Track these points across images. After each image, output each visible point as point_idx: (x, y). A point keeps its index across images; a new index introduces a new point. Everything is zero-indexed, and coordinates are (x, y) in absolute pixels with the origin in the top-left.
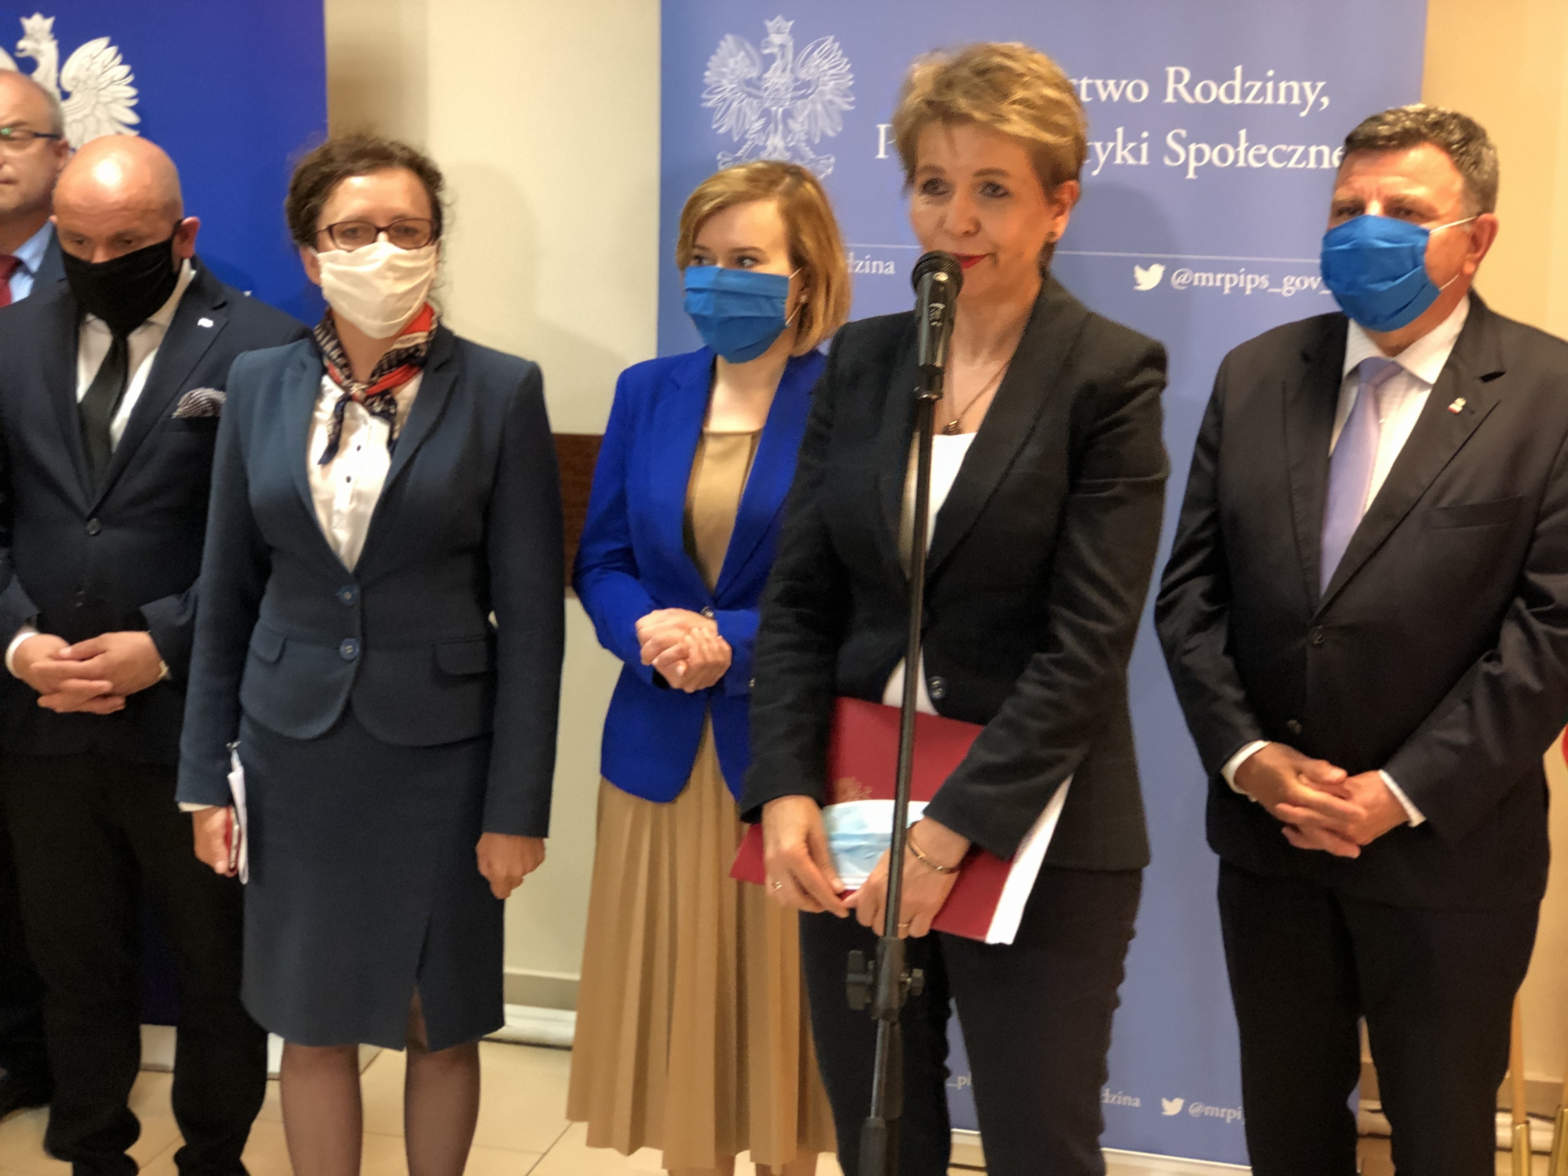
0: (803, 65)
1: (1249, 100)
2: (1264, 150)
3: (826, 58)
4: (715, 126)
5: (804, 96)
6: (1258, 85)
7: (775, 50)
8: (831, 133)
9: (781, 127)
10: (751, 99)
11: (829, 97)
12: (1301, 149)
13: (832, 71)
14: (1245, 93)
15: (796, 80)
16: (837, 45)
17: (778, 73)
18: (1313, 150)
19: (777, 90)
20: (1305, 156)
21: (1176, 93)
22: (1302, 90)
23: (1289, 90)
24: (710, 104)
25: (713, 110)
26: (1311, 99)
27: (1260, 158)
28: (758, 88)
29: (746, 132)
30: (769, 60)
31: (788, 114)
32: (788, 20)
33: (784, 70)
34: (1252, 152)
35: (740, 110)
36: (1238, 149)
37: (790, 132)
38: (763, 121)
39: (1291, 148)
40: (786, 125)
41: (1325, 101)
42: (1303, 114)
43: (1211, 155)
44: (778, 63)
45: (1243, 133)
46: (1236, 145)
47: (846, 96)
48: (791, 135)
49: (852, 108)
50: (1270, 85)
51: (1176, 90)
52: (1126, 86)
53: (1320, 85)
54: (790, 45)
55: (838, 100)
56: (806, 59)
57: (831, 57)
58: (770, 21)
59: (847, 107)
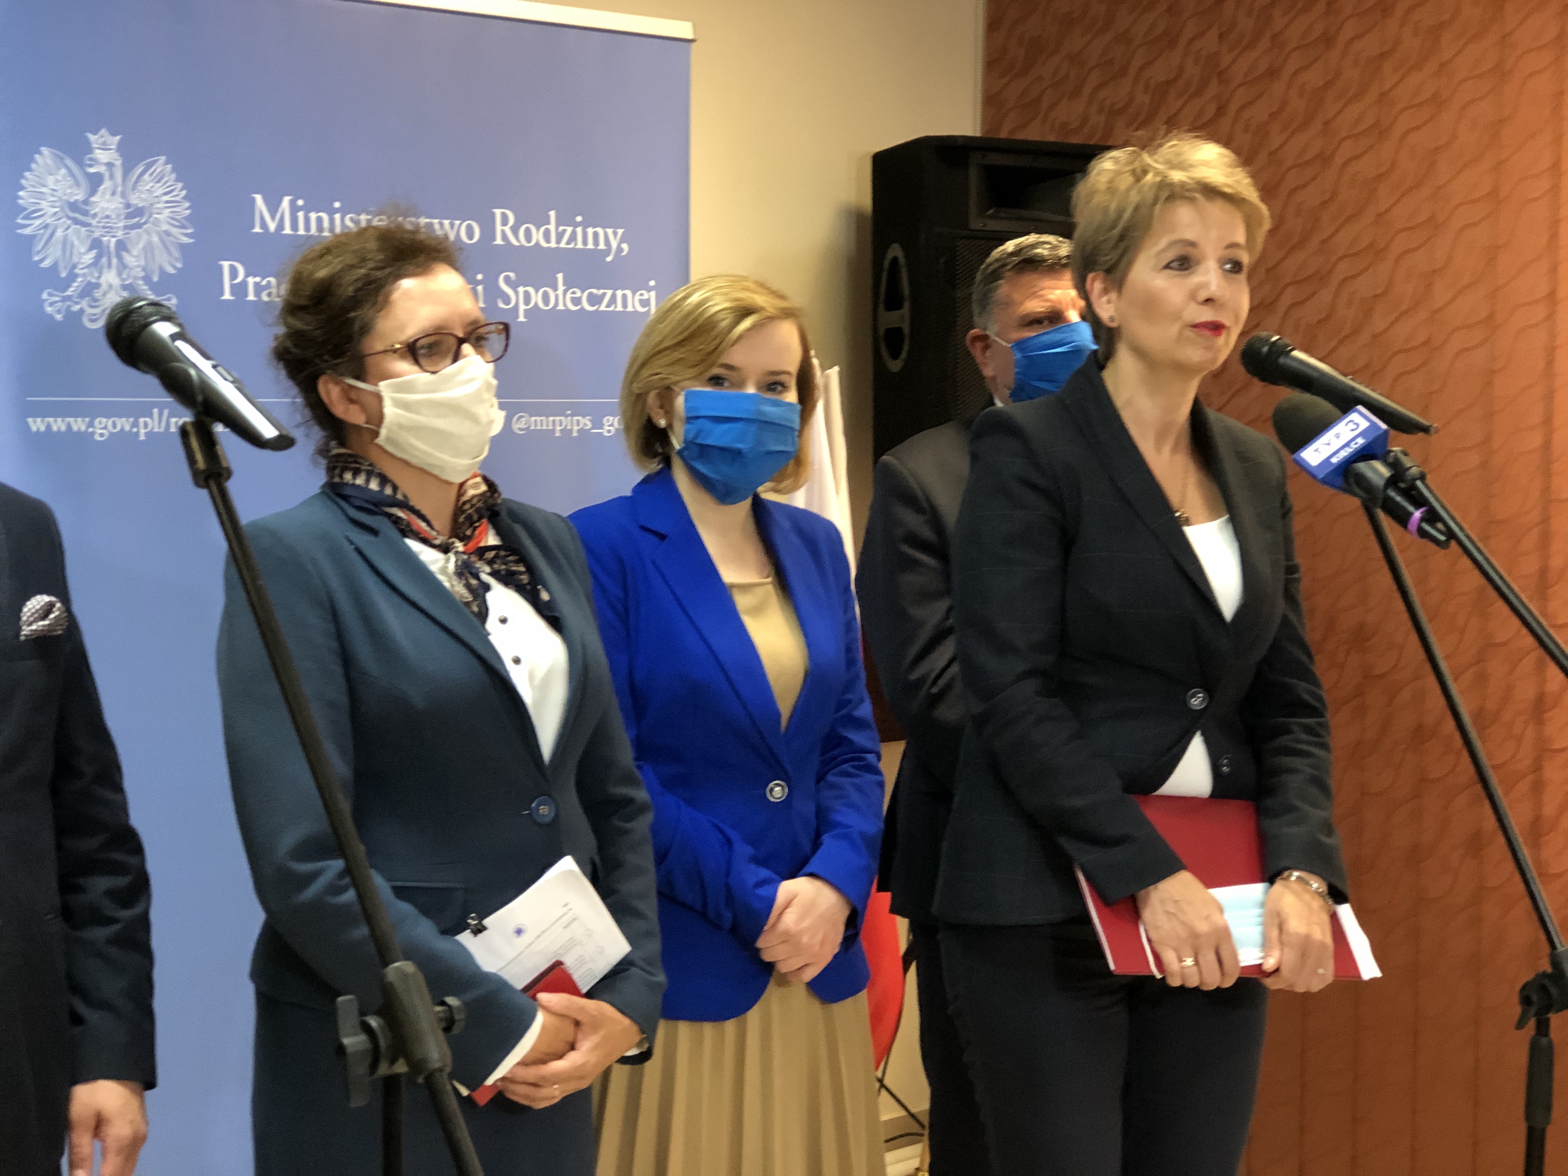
0: (134, 189)
1: (563, 245)
3: (158, 182)
4: (36, 258)
5: (138, 226)
6: (570, 229)
7: (102, 169)
8: (171, 270)
9: (115, 261)
10: (78, 227)
11: (165, 227)
12: (609, 293)
13: (166, 198)
14: (559, 238)
15: (128, 206)
16: (169, 167)
17: (108, 196)
18: (619, 293)
19: (107, 217)
20: (613, 300)
21: (504, 235)
22: (606, 236)
23: (596, 235)
24: (27, 231)
25: (31, 238)
26: (614, 244)
27: (576, 301)
28: (85, 213)
29: (74, 266)
30: (95, 182)
31: (122, 246)
32: (114, 135)
33: (113, 194)
34: (569, 295)
35: (65, 239)
36: (557, 293)
37: (125, 266)
38: (93, 254)
39: (602, 291)
40: (120, 258)
42: (609, 259)
43: (537, 298)
44: (107, 184)
45: (560, 276)
46: (555, 289)
47: (183, 227)
50: (579, 230)
51: (503, 232)
52: (460, 225)
53: (620, 231)
54: (118, 163)
55: (175, 231)
56: (136, 182)
57: (163, 181)
58: (95, 134)
59: (186, 240)
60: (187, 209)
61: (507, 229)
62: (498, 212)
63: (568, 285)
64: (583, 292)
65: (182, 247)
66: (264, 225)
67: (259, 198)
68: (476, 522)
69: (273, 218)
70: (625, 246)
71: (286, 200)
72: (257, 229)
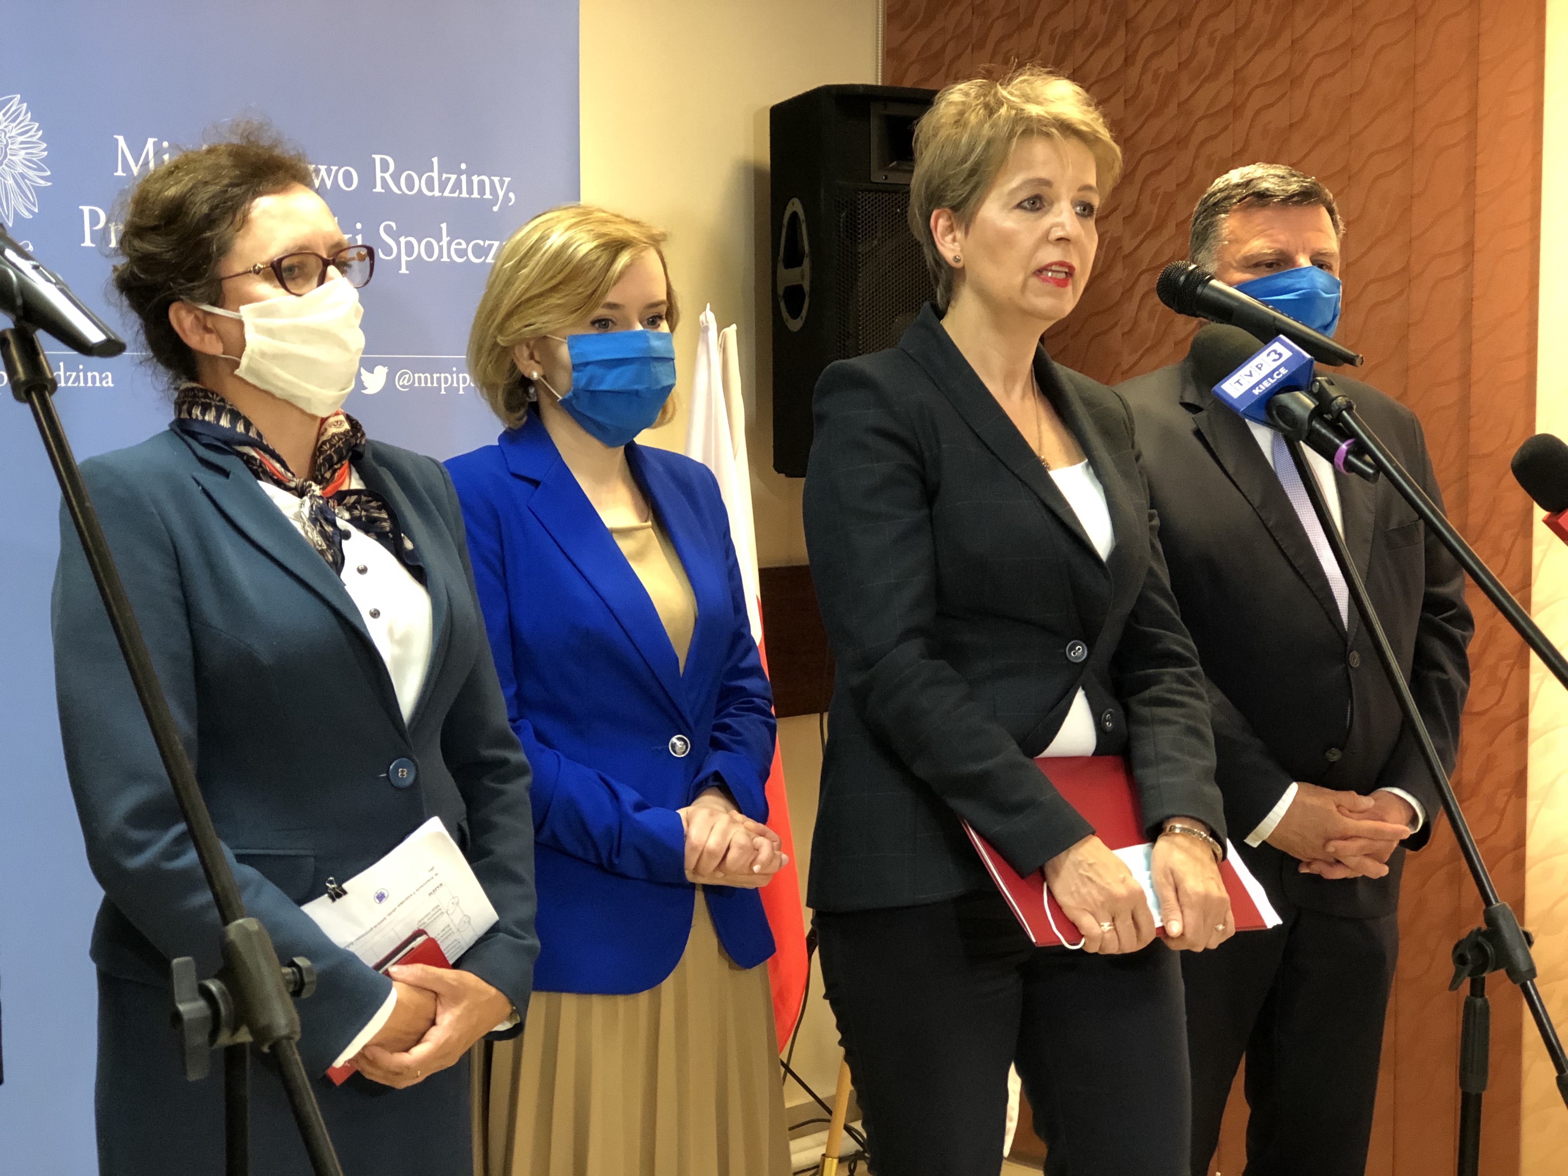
1: (447, 193)
2: (464, 246)
3: (13, 121)
6: (454, 177)
8: (27, 215)
11: (20, 169)
13: (22, 138)
14: (443, 186)
16: (25, 105)
21: (384, 182)
22: (492, 183)
23: (481, 184)
26: (501, 194)
27: (461, 253)
34: (453, 246)
36: (441, 244)
42: (495, 209)
43: (420, 249)
45: (444, 226)
46: (439, 240)
47: (40, 169)
50: (464, 178)
51: (383, 180)
52: (337, 172)
53: (507, 180)
55: (31, 174)
57: (18, 121)
59: (43, 183)
60: (44, 150)
61: (387, 176)
62: (377, 158)
63: (453, 235)
64: (468, 244)
65: (38, 190)
66: (126, 167)
67: (121, 139)
68: (337, 464)
69: (137, 162)
70: (512, 195)
71: (151, 142)
72: (120, 173)
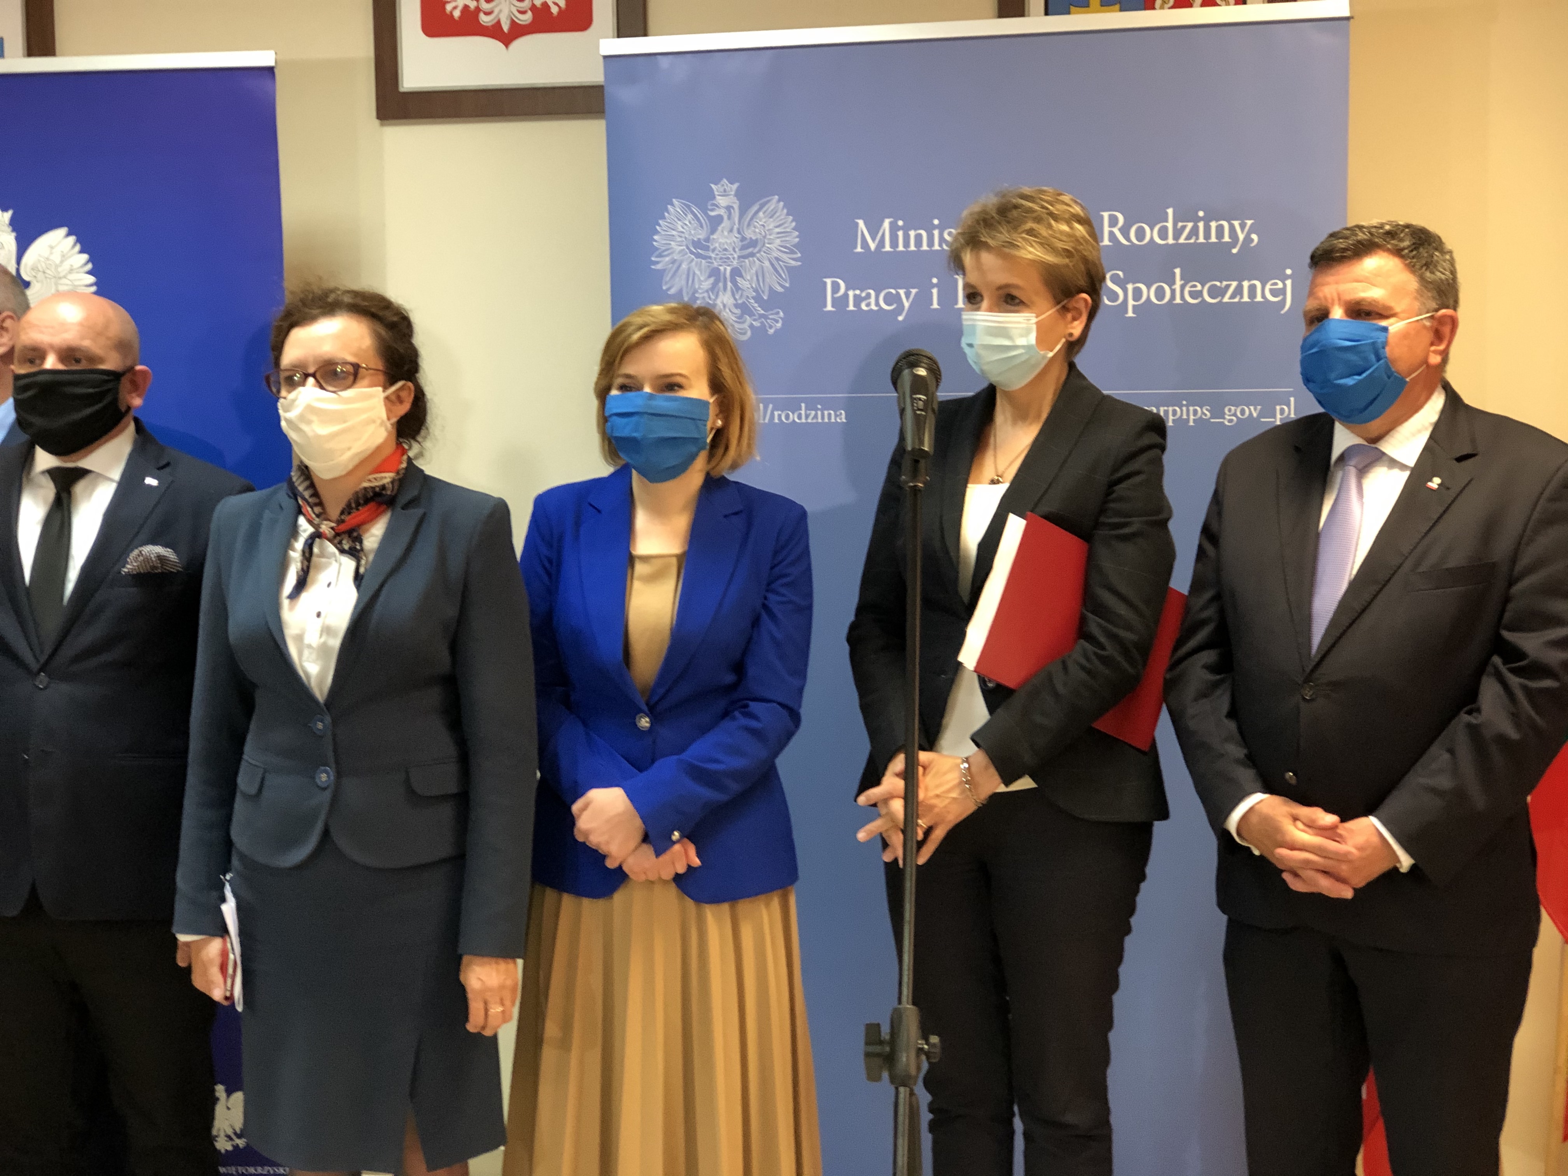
0: (749, 225)
1: (1182, 240)
2: (1199, 287)
3: (771, 217)
4: (664, 288)
5: (752, 255)
6: (1190, 225)
7: (722, 212)
9: (729, 284)
10: (699, 260)
11: (776, 254)
12: (1234, 284)
13: (778, 230)
14: (1177, 234)
15: (743, 239)
16: (782, 204)
17: (726, 233)
18: (1246, 284)
19: (725, 250)
20: (1239, 291)
21: (1112, 235)
22: (1232, 229)
23: (1220, 229)
24: (659, 267)
25: (662, 272)
26: (1241, 237)
27: (1194, 294)
28: (707, 248)
29: (696, 291)
30: (715, 222)
31: (736, 273)
32: (733, 183)
33: (731, 231)
34: (1187, 289)
35: (689, 270)
36: (1173, 287)
37: (738, 288)
38: (712, 280)
39: (1225, 283)
40: (734, 282)
41: (1254, 237)
42: (1235, 251)
43: (1149, 293)
44: (726, 223)
45: (1178, 271)
46: (1171, 283)
47: (792, 252)
48: (740, 292)
49: (799, 263)
50: (1201, 225)
53: (1249, 223)
54: (736, 206)
55: (785, 257)
56: (752, 219)
57: (776, 216)
58: (716, 184)
59: (793, 263)
60: (796, 237)
61: (1116, 230)
62: (1106, 215)
63: (1187, 279)
64: (1203, 286)
65: (790, 269)
66: (865, 244)
67: (861, 223)
69: (873, 240)
71: (886, 223)
72: (859, 249)
